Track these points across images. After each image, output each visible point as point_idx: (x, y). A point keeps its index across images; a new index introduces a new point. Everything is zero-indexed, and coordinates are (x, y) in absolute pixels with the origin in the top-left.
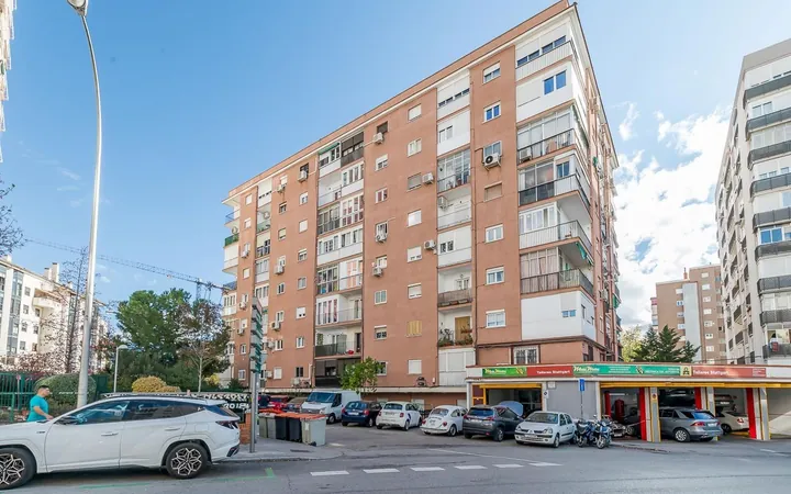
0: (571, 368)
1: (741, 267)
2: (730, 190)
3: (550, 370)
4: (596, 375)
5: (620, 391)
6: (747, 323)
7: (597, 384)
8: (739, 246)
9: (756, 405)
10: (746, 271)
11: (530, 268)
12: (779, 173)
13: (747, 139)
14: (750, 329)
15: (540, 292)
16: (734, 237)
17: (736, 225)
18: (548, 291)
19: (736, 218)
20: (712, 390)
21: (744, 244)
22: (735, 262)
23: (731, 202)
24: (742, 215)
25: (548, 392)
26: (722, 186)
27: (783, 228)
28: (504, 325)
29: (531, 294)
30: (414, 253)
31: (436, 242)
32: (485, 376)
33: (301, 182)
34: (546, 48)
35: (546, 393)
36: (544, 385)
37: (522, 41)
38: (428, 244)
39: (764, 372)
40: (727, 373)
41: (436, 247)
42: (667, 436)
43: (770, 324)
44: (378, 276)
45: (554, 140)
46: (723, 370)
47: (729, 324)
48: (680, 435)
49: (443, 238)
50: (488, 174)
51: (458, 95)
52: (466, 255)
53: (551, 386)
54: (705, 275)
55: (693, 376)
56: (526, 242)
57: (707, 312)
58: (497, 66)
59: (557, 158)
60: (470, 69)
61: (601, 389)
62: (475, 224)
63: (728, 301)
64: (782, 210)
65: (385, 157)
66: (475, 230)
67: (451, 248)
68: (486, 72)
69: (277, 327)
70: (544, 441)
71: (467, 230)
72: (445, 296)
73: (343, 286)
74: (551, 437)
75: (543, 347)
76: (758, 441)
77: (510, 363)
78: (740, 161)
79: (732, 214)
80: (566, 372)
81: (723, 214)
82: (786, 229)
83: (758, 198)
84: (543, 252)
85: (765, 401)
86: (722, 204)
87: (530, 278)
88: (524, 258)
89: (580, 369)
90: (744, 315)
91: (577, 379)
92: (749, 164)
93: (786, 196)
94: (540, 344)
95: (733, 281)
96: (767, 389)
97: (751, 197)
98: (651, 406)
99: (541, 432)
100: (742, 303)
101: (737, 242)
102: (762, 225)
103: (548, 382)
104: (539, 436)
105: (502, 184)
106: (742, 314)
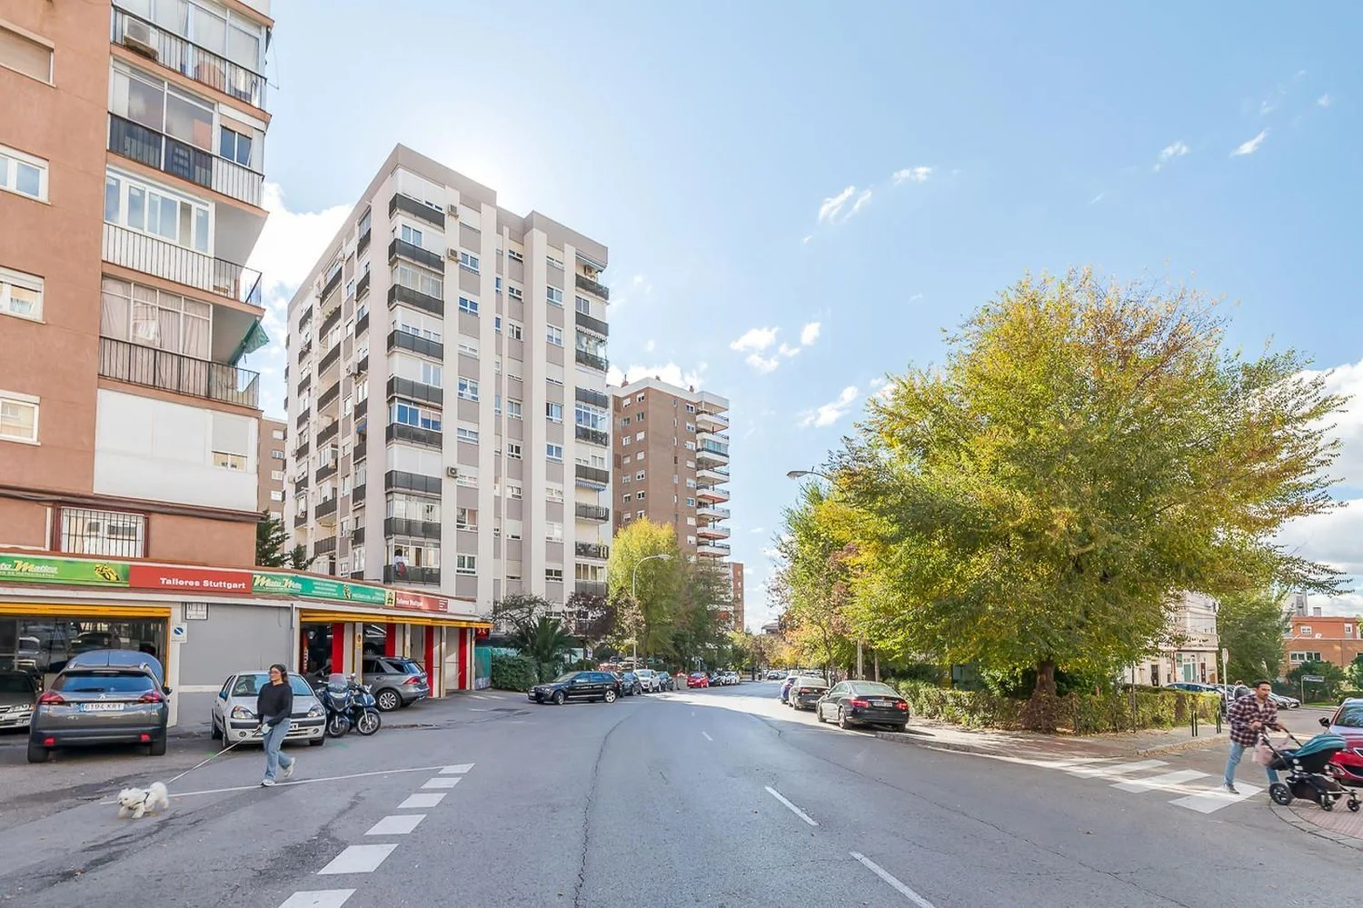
1: (348, 442)
2: (335, 316)
3: (197, 579)
5: (321, 628)
6: (349, 525)
7: (296, 615)
8: (346, 407)
9: (436, 649)
10: (360, 452)
11: (130, 319)
12: (422, 335)
13: (391, 264)
14: (358, 537)
15: (155, 388)
16: (334, 391)
17: (343, 375)
18: (179, 393)
19: (344, 366)
20: (408, 628)
21: (361, 409)
22: (332, 430)
23: (336, 336)
24: (363, 366)
25: (184, 627)
26: (312, 300)
27: (420, 409)
28: (33, 440)
29: (128, 384)
35: (178, 630)
36: (176, 610)
39: (446, 606)
40: (421, 604)
43: (398, 537)
46: (418, 600)
48: (386, 700)
53: (196, 613)
55: (397, 607)
56: (124, 250)
61: (302, 624)
63: (302, 484)
64: (420, 384)
75: (157, 521)
76: (435, 700)
77: (47, 548)
78: (368, 284)
79: (335, 353)
80: (235, 586)
81: (309, 346)
82: (422, 413)
83: (396, 355)
84: (176, 301)
85: (444, 644)
86: (307, 328)
87: (130, 344)
88: (113, 288)
89: (269, 583)
90: (344, 513)
91: (258, 602)
92: (391, 300)
93: (426, 369)
94: (150, 512)
95: (320, 456)
96: (447, 627)
97: (389, 349)
98: (352, 653)
99: (305, 715)
100: (339, 496)
101: (341, 402)
102: (400, 395)
103: (185, 604)
104: (301, 724)
105: (52, 50)
106: (338, 511)
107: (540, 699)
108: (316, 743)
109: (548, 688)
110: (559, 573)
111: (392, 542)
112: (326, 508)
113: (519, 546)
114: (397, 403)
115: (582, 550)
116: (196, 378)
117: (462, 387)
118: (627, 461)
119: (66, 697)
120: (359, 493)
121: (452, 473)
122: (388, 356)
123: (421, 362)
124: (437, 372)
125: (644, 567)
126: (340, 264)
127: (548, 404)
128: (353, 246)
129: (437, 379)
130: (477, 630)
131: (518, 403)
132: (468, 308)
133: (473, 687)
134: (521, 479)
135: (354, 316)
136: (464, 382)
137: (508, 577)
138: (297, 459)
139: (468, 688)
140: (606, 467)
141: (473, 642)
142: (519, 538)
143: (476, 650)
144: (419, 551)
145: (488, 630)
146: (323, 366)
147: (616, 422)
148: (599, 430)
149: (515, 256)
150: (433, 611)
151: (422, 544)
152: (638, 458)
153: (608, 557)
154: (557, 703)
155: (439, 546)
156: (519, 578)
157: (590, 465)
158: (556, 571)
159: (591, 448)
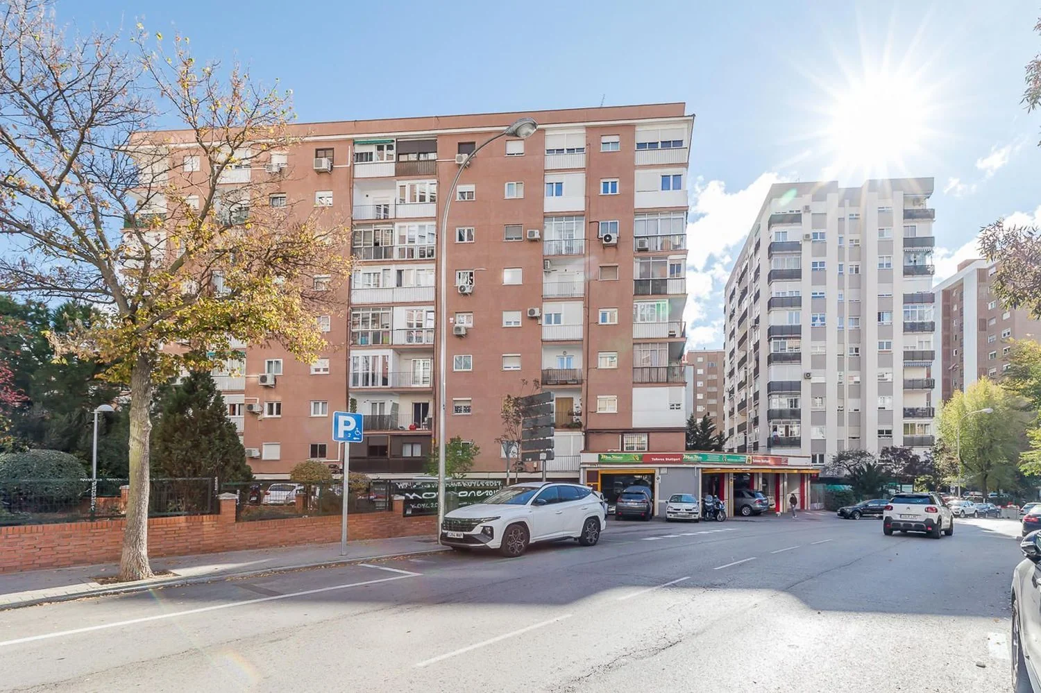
0: (681, 456)
1: (751, 365)
2: (744, 293)
3: (664, 457)
4: (699, 462)
5: (713, 476)
6: (753, 416)
7: (700, 470)
8: (750, 346)
9: (781, 486)
10: (756, 371)
11: (642, 357)
12: (788, 296)
13: (769, 258)
14: (756, 421)
15: (650, 383)
16: (745, 337)
17: (749, 327)
18: (658, 383)
19: (749, 321)
20: (761, 475)
21: (757, 346)
22: (744, 360)
23: (745, 305)
24: (757, 321)
25: (660, 477)
26: (735, 284)
27: (787, 341)
28: (615, 412)
29: (643, 384)
30: (512, 318)
31: (541, 311)
32: (601, 461)
33: (319, 172)
34: (666, 144)
35: (658, 479)
36: (657, 471)
37: (642, 124)
38: (532, 312)
39: (787, 461)
40: (769, 461)
41: (540, 317)
42: (738, 512)
43: (775, 420)
44: (460, 336)
45: (668, 238)
46: (767, 459)
47: (731, 413)
48: (745, 511)
49: (548, 308)
50: (604, 252)
51: (571, 150)
52: (577, 333)
53: (663, 471)
54: (700, 360)
55: (753, 464)
56: (639, 331)
57: (700, 396)
58: (616, 139)
59: (672, 257)
60: (587, 128)
61: (702, 474)
62: (589, 301)
63: (732, 392)
64: (786, 326)
65: (471, 188)
66: (587, 308)
67: (558, 321)
68: (605, 139)
69: (270, 382)
70: (693, 517)
71: (579, 307)
72: (550, 373)
73: (400, 339)
74: (697, 513)
75: (651, 435)
77: (620, 450)
78: (759, 272)
79: (745, 315)
80: (677, 459)
81: (734, 311)
82: (789, 343)
83: (772, 312)
84: (655, 345)
85: (786, 483)
86: (733, 301)
87: (642, 368)
88: (637, 347)
89: (688, 457)
90: (750, 409)
91: (685, 466)
92: (769, 280)
93: (791, 315)
94: (648, 433)
95: (740, 376)
96: (788, 474)
97: (768, 309)
98: (729, 488)
99: (691, 510)
100: (748, 398)
101: (748, 342)
102: (774, 336)
103: (660, 468)
104: (690, 513)
105: (617, 266)
106: (747, 407)
107: (844, 515)
108: (696, 521)
109: (848, 509)
110: (889, 432)
111: (771, 424)
112: (742, 405)
113: (858, 417)
114: (773, 341)
115: (909, 413)
116: (663, 375)
117: (814, 319)
118: (993, 322)
119: (623, 500)
120: (756, 396)
121: (808, 376)
122: (769, 314)
123: (787, 312)
124: (798, 315)
125: (980, 419)
126: (747, 262)
127: (879, 314)
128: (752, 250)
129: (797, 320)
130: (811, 474)
131: (857, 318)
132: (818, 267)
133: (809, 508)
134: (860, 370)
135: (753, 292)
136: (815, 316)
137: (849, 438)
138: (730, 378)
139: (806, 508)
140: (932, 347)
141: (809, 482)
142: (858, 410)
143: (811, 487)
144: (787, 428)
145: (818, 474)
146: (740, 322)
147: (980, 292)
148: (925, 321)
149: (855, 216)
150: (776, 465)
151: (789, 423)
152: (1004, 318)
153: (933, 416)
154: (854, 519)
155: (800, 422)
156: (859, 438)
157: (917, 349)
158: (886, 431)
159: (917, 337)
